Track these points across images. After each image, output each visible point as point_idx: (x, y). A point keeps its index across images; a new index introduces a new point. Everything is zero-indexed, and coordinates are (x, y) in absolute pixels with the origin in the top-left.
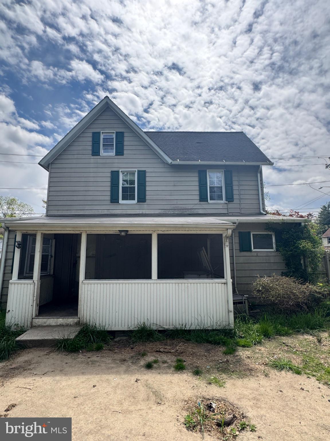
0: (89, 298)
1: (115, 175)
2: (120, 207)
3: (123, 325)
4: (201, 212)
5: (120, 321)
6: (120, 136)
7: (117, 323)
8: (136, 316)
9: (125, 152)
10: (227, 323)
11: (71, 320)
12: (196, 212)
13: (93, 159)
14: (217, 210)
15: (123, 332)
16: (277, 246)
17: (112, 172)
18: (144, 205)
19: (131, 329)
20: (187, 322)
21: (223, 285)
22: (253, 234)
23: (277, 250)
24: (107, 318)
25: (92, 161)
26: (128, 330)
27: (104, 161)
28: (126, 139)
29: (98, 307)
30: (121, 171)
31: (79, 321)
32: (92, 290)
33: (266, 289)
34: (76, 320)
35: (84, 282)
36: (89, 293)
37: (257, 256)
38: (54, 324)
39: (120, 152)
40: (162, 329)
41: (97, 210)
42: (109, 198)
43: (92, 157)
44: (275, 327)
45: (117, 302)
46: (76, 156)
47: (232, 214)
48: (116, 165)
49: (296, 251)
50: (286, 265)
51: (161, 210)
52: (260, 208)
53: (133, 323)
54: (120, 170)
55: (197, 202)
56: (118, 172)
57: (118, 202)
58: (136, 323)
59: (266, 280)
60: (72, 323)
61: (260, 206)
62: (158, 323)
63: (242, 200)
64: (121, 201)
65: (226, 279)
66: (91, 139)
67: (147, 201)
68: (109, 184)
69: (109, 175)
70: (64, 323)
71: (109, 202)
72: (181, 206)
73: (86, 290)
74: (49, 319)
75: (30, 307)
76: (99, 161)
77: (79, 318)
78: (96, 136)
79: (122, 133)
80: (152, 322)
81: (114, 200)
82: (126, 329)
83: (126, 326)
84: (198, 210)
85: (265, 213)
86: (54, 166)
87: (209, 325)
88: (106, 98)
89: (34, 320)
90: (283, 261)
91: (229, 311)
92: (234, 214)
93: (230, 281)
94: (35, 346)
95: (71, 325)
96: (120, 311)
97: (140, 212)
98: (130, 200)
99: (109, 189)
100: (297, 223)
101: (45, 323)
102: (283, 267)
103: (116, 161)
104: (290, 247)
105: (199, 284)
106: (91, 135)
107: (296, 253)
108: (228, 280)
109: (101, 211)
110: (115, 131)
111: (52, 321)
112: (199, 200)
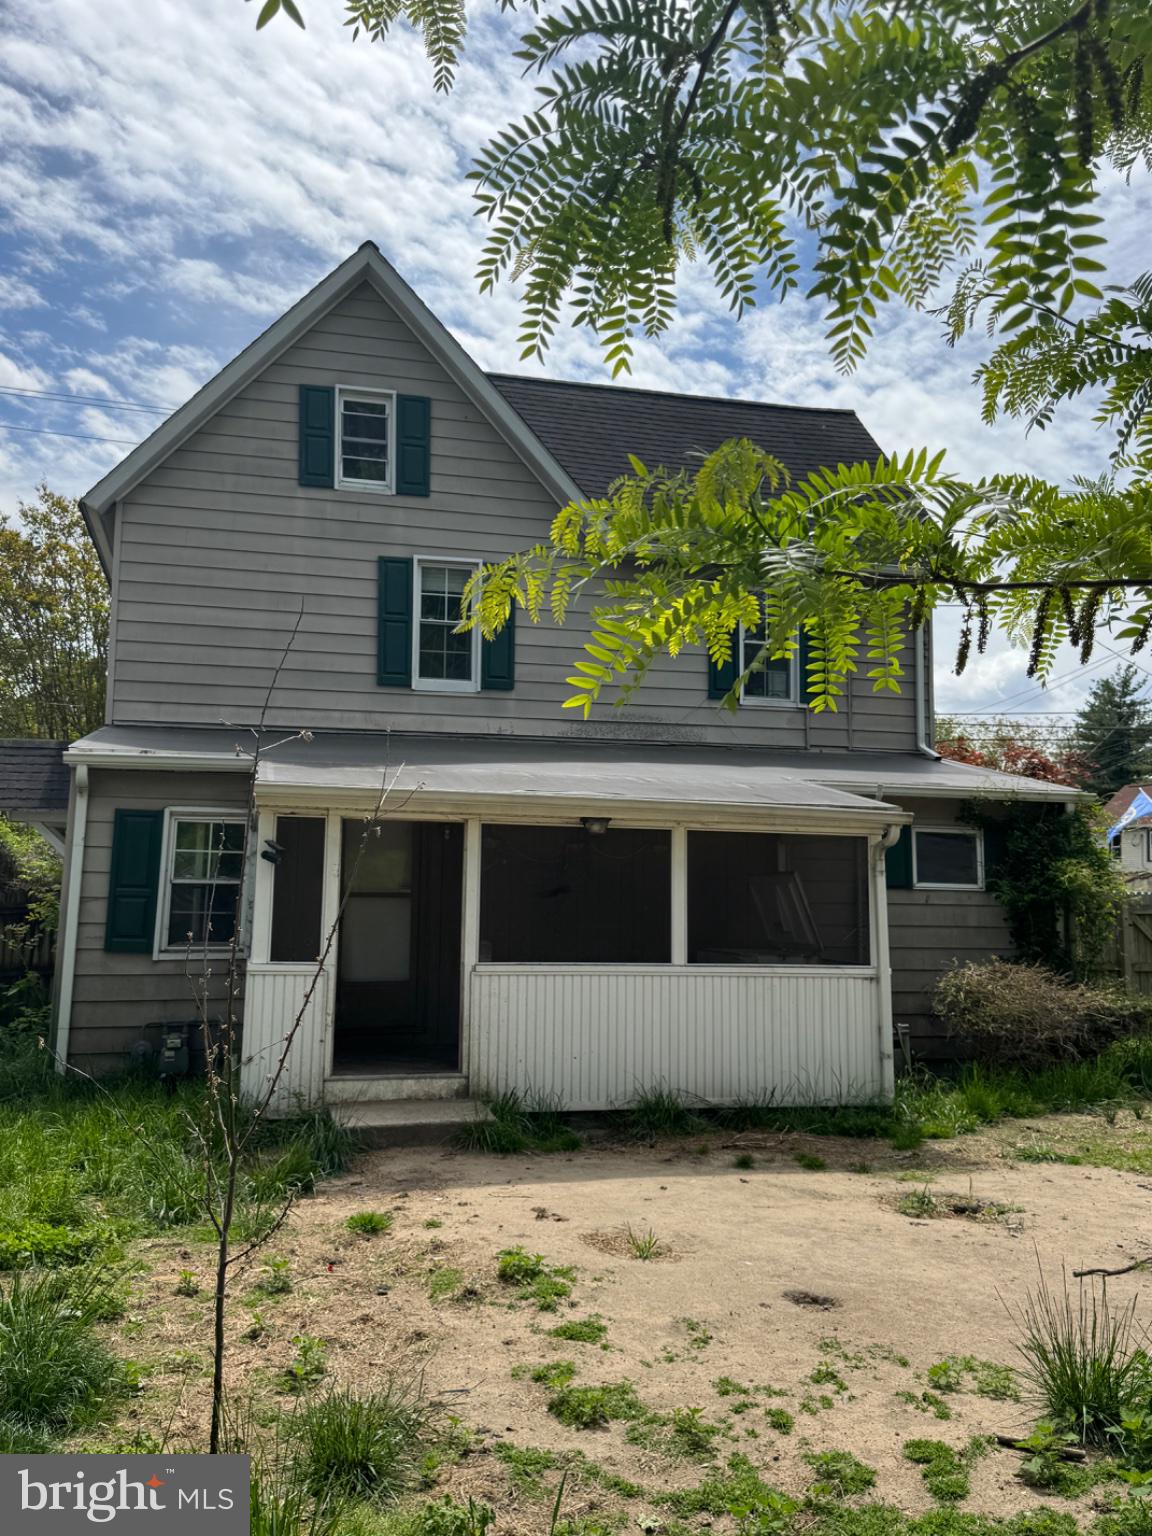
0: (494, 1017)
1: (393, 575)
2: (414, 704)
3: (594, 1096)
4: (712, 737)
5: (585, 1085)
6: (414, 411)
7: (576, 1089)
8: (630, 1069)
9: (435, 484)
10: (877, 1088)
11: (441, 1084)
12: (696, 734)
13: (305, 502)
14: (769, 732)
15: (596, 1115)
16: (988, 874)
17: (384, 563)
18: (509, 703)
19: (619, 1105)
20: (777, 1080)
21: (867, 983)
22: (918, 834)
23: (990, 888)
24: (549, 1074)
25: (301, 508)
26: (609, 1108)
27: (350, 513)
28: (437, 428)
29: (521, 1046)
30: (419, 561)
31: (467, 1087)
32: (504, 994)
33: (976, 999)
34: (454, 1083)
35: (478, 968)
36: (494, 1000)
37: (927, 904)
38: (390, 1096)
39: (415, 482)
40: (702, 1106)
41: (323, 714)
42: (368, 666)
43: (301, 492)
44: (1002, 1098)
45: (577, 1030)
46: (230, 482)
47: (817, 750)
48: (399, 534)
49: (1046, 893)
50: (1012, 935)
51: (569, 724)
52: (915, 734)
53: (621, 1089)
54: (416, 557)
55: (700, 699)
56: (408, 562)
57: (408, 685)
58: (630, 1088)
59: (973, 973)
60: (443, 1093)
61: (915, 726)
62: (691, 1089)
63: (856, 702)
64: (418, 683)
65: (878, 968)
66: (292, 413)
67: (517, 686)
68: (370, 609)
69: (370, 571)
70: (421, 1094)
71: (369, 684)
72: (643, 710)
73: (485, 991)
74: (376, 1083)
75: (317, 1045)
76: (331, 510)
77: (467, 1078)
78: (314, 403)
79: (424, 403)
80: (674, 1086)
81: (392, 673)
82: (601, 1105)
83: (603, 1099)
84: (703, 730)
85: (937, 755)
86: (136, 514)
87: (828, 1094)
88: (368, 251)
89: (329, 1085)
90: (1003, 924)
91: (882, 1057)
92: (825, 751)
93: (886, 972)
94: (395, 1145)
95: (441, 1098)
96: (585, 1058)
97: (492, 727)
98: (449, 677)
99: (369, 628)
100: (1051, 805)
101: (361, 1093)
102: (1004, 940)
103: (399, 516)
104: (1029, 879)
105: (801, 981)
106: (292, 395)
107: (1048, 898)
108: (882, 968)
109: (337, 715)
110: (394, 392)
111: (384, 1087)
112: (705, 694)
